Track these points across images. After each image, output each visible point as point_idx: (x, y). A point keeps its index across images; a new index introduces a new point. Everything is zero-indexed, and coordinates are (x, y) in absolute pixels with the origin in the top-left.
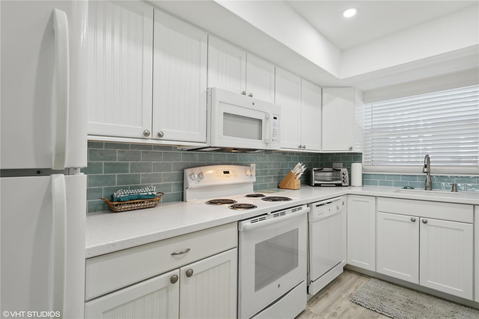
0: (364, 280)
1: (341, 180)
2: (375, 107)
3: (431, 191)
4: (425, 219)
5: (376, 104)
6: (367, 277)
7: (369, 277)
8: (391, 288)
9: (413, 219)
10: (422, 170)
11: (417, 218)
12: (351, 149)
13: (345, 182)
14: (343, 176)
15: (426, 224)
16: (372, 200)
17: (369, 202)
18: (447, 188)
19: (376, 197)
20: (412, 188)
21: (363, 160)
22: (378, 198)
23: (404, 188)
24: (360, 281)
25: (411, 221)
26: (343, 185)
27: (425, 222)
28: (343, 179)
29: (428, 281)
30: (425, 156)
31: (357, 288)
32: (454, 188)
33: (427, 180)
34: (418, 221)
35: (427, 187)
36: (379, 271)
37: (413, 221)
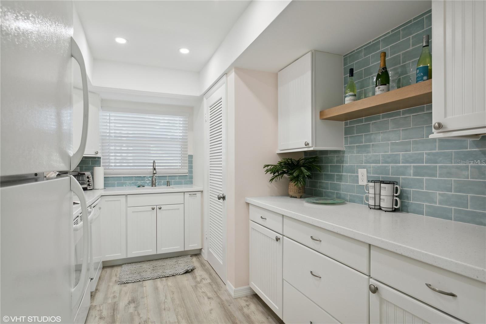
0: (117, 269)
1: (86, 184)
2: (112, 116)
3: (152, 187)
4: (160, 206)
5: (113, 114)
6: (118, 266)
7: (120, 265)
8: (139, 265)
9: (153, 208)
10: (153, 172)
11: (155, 207)
12: (97, 153)
13: (90, 186)
14: (87, 180)
15: (161, 209)
16: (123, 199)
17: (120, 200)
18: (164, 184)
19: (126, 195)
20: (144, 186)
21: (102, 164)
22: (128, 195)
23: (139, 187)
24: (115, 271)
25: (152, 210)
26: (88, 188)
27: (160, 209)
28: (88, 183)
29: (162, 249)
30: (153, 161)
31: (116, 275)
32: (168, 184)
33: (154, 180)
34: (155, 209)
35: (153, 184)
36: (130, 256)
37: (153, 209)
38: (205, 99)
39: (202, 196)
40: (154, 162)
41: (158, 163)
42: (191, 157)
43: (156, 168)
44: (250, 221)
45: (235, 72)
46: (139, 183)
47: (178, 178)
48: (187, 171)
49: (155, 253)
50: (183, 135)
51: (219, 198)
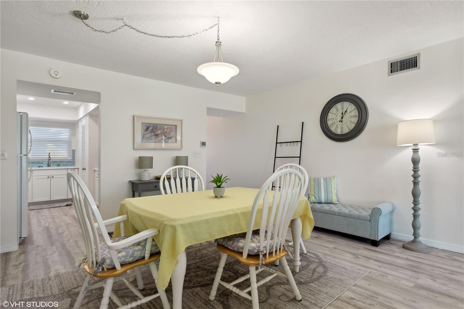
3: (48, 167)
15: (53, 178)
18: (56, 165)
19: (32, 170)
20: (42, 166)
23: (39, 167)
29: (54, 198)
32: (58, 165)
33: (49, 163)
34: (50, 177)
35: (49, 165)
36: (34, 201)
37: (49, 177)
38: (80, 122)
39: (78, 171)
40: (49, 154)
41: (51, 154)
42: (74, 151)
43: (51, 157)
44: (96, 177)
45: (89, 116)
46: (39, 165)
47: (65, 162)
48: (71, 158)
49: (50, 200)
50: (69, 139)
51: (83, 169)
